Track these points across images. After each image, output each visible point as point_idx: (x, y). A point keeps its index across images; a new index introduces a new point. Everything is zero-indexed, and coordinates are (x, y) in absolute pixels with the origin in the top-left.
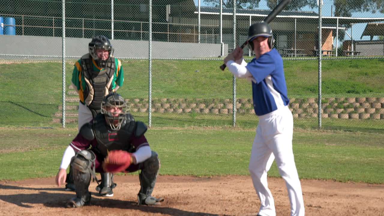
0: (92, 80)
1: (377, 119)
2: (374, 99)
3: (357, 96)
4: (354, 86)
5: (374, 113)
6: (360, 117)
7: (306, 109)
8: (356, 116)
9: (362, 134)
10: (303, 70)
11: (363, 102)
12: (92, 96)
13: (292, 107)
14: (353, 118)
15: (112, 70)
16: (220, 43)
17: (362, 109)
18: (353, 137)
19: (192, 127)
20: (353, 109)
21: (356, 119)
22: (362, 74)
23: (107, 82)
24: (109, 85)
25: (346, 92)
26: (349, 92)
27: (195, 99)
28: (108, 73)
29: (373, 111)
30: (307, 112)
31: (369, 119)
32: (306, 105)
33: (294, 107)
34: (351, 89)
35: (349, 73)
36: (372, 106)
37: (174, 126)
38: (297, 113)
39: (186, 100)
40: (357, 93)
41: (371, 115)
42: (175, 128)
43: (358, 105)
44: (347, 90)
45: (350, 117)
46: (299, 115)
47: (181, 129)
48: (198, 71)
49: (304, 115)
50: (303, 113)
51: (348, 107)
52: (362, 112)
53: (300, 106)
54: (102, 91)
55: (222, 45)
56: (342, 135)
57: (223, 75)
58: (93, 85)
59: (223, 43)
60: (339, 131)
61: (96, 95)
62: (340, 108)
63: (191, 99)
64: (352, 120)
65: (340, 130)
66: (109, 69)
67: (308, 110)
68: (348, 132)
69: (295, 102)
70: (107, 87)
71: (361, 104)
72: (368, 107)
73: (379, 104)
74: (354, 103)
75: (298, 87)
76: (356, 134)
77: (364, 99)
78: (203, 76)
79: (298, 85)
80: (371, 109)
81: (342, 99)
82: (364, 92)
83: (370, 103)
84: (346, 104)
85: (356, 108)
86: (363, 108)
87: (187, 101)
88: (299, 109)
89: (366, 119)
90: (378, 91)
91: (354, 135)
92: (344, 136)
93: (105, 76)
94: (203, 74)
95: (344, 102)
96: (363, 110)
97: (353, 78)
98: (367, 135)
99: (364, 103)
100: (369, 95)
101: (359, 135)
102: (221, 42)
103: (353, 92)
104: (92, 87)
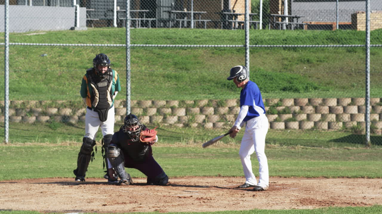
0: (97, 85)
1: (323, 130)
2: (319, 101)
3: (296, 95)
4: (292, 81)
5: (320, 121)
6: (300, 127)
7: (224, 114)
8: (295, 125)
9: (303, 148)
10: (213, 53)
11: (304, 105)
12: (98, 98)
13: (204, 113)
14: (291, 128)
15: (111, 77)
16: (73, 6)
17: (303, 115)
18: (293, 153)
19: (68, 142)
20: (291, 116)
21: (295, 129)
22: (302, 61)
23: (108, 86)
24: (109, 89)
25: (281, 90)
26: (284, 89)
27: (54, 101)
28: (108, 79)
29: (318, 117)
30: (226, 119)
31: (312, 129)
32: (223, 110)
33: (207, 113)
34: (286, 84)
35: (283, 59)
36: (317, 110)
37: (41, 142)
38: (210, 122)
39: (41, 102)
40: (296, 90)
41: (315, 123)
42: (44, 144)
43: (297, 109)
44: (282, 87)
45: (286, 127)
46: (214, 124)
47: (52, 145)
48: (45, 55)
49: (221, 124)
50: (219, 122)
51: (285, 112)
52: (303, 118)
53: (216, 112)
54: (105, 94)
55: (76, 10)
56: (277, 150)
57: (87, 61)
58: (98, 89)
59: (78, 6)
60: (273, 145)
61: (100, 98)
62: (273, 114)
63: (49, 102)
64: (289, 131)
65: (275, 144)
66: (109, 76)
67: (228, 117)
68: (285, 147)
69: (208, 105)
70: (108, 90)
71: (302, 108)
72: (312, 111)
73: (326, 108)
74: (292, 106)
75: (210, 81)
76: (295, 149)
77: (306, 101)
78: (55, 63)
79: (209, 78)
80: (315, 115)
81: (276, 101)
82: (306, 89)
83: (314, 107)
84: (280, 108)
85: (295, 114)
86: (305, 114)
87: (43, 104)
88: (213, 116)
89: (308, 130)
90: (325, 88)
91: (293, 150)
92: (280, 152)
93: (106, 82)
94: (54, 60)
95: (277, 105)
96: (304, 117)
97: (289, 67)
98: (310, 149)
99: (306, 107)
100: (312, 94)
101: (300, 150)
102: (75, 4)
103: (290, 89)
104: (97, 91)
